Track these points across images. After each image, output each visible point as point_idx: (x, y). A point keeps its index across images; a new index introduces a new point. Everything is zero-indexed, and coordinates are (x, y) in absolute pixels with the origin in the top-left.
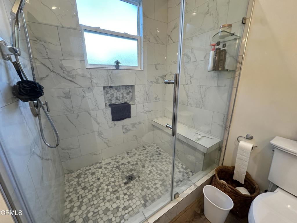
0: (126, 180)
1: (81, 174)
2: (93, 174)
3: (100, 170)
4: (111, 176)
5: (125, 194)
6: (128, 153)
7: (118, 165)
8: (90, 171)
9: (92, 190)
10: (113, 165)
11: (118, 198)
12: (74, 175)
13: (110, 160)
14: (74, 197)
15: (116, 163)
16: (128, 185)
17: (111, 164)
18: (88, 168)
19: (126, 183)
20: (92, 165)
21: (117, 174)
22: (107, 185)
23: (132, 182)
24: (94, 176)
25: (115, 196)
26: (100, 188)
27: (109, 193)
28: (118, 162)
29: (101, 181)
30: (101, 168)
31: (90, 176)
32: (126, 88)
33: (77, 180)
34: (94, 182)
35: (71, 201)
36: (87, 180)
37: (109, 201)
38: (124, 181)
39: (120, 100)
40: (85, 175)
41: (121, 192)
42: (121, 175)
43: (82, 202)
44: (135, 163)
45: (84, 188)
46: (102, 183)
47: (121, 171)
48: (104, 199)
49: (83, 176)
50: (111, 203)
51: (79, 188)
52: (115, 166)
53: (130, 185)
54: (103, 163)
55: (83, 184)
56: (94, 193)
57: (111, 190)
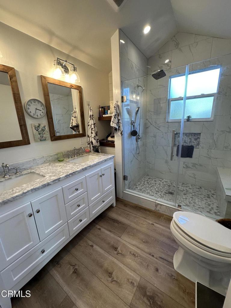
0: (167, 192)
1: (151, 178)
2: (155, 181)
3: (160, 182)
4: (162, 186)
5: (160, 195)
6: (183, 184)
7: (170, 185)
8: (155, 180)
9: (150, 185)
10: (168, 183)
11: (156, 193)
12: (148, 177)
13: (169, 181)
14: (143, 183)
15: (170, 184)
16: (166, 194)
17: (167, 183)
18: (155, 178)
19: (165, 193)
20: (158, 178)
21: (165, 188)
22: (157, 188)
23: (169, 194)
24: (155, 182)
25: (156, 192)
26: (153, 187)
27: (155, 190)
28: (172, 184)
29: (156, 185)
30: (161, 181)
31: (153, 181)
32: (194, 135)
33: (148, 179)
34: (153, 184)
35: (140, 183)
36: (151, 181)
37: (152, 192)
38: (166, 192)
39: (187, 143)
40: (152, 179)
41: (160, 193)
42: (167, 189)
43: (144, 185)
44: (182, 190)
45: (147, 183)
46: (156, 186)
47: (169, 188)
48: (151, 190)
49: (151, 179)
50: (152, 193)
51: (146, 182)
52: (168, 184)
53: (167, 195)
54: (164, 180)
55: (148, 182)
56: (150, 186)
57: (156, 190)
